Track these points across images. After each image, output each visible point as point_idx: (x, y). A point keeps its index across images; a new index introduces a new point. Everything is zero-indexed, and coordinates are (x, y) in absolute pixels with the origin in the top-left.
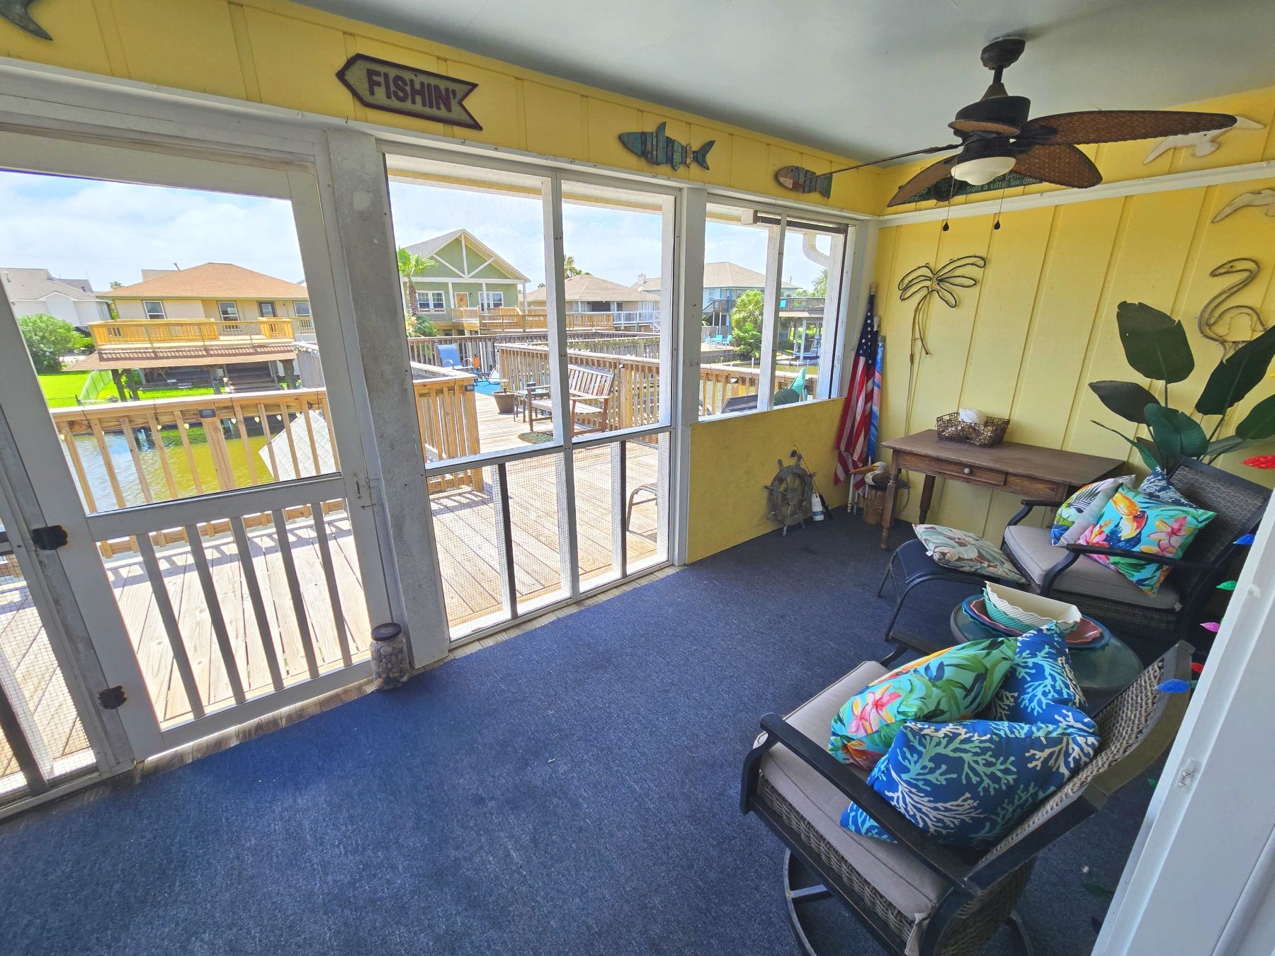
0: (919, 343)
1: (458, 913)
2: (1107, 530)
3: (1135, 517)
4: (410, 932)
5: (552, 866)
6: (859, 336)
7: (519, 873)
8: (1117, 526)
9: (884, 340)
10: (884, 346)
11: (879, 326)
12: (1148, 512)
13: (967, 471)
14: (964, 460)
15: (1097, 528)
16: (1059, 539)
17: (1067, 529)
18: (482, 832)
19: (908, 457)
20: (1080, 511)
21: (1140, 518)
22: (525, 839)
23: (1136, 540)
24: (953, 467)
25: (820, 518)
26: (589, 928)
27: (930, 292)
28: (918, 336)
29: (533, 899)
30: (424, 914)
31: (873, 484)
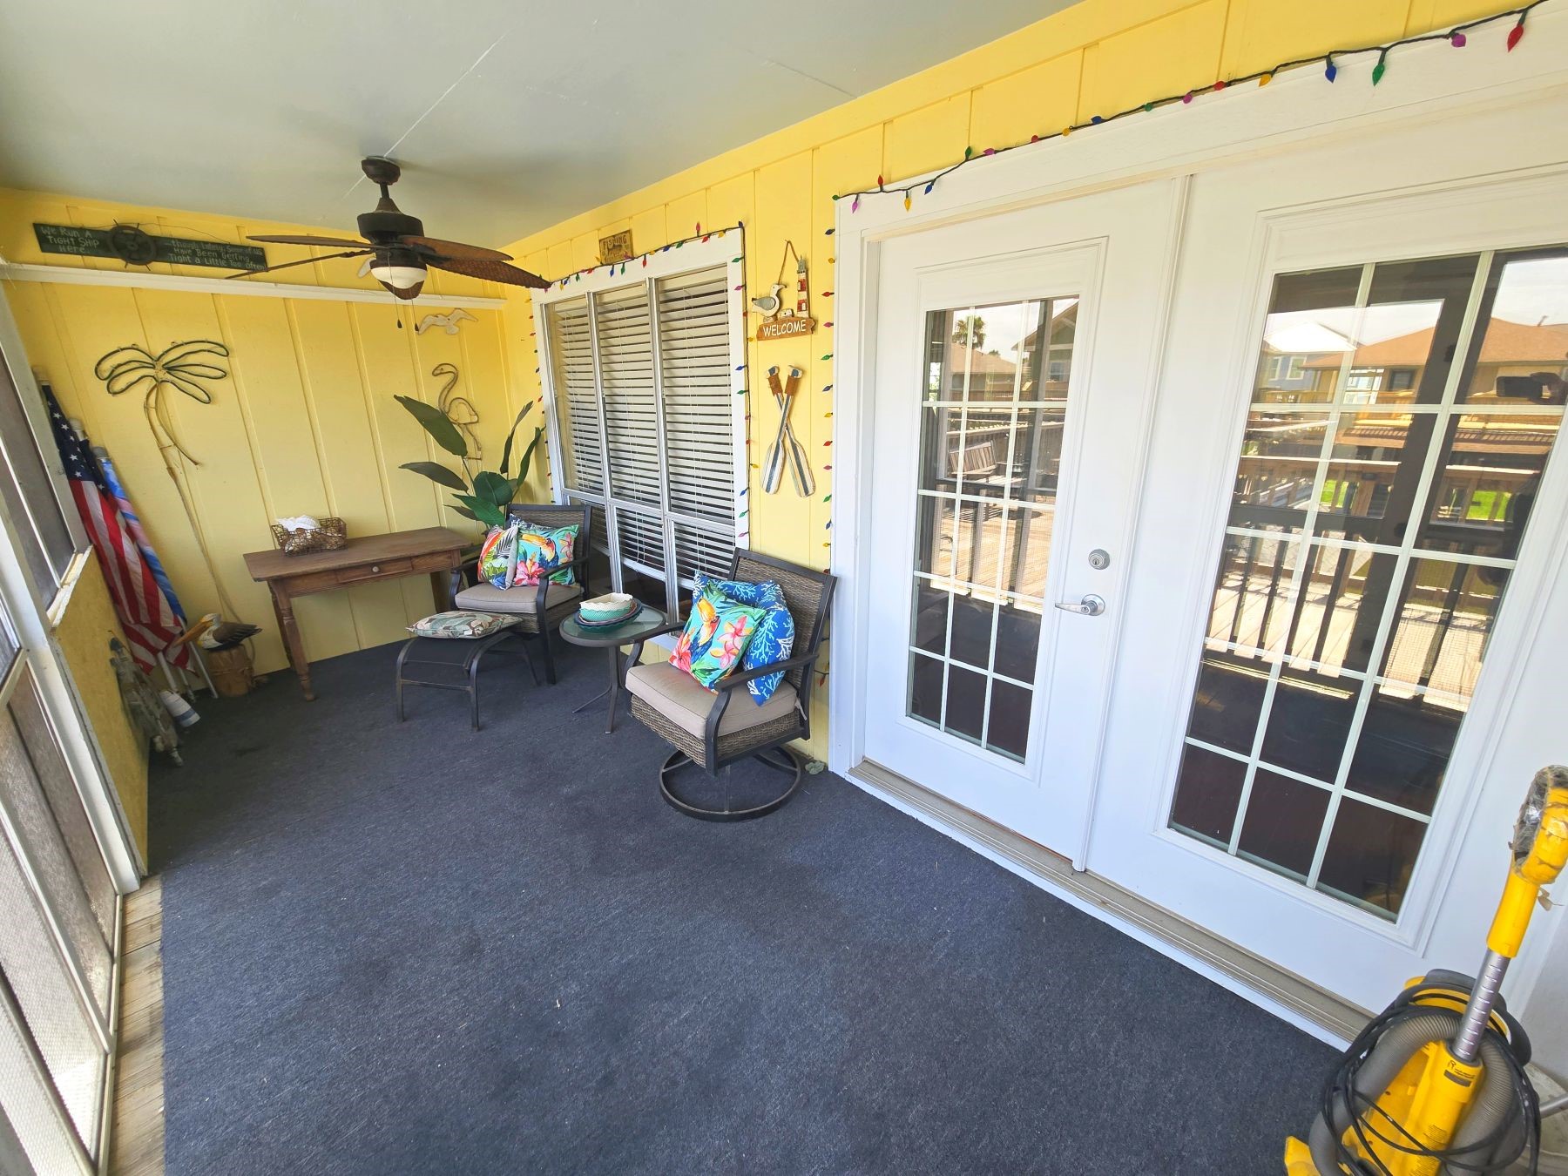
0: (173, 452)
1: (748, 1051)
2: (537, 560)
3: (547, 544)
4: (771, 1097)
5: (699, 973)
6: (56, 451)
7: (706, 1002)
8: (541, 554)
9: (105, 452)
10: (109, 461)
11: (84, 433)
12: (552, 538)
13: (375, 569)
14: (369, 559)
15: (528, 561)
16: (504, 584)
17: (505, 575)
18: (655, 1060)
19: (299, 582)
20: (506, 557)
21: (550, 543)
22: (666, 1007)
23: (556, 558)
24: (358, 572)
25: (195, 718)
26: (752, 934)
27: (160, 383)
28: (166, 441)
29: (730, 984)
30: (752, 1089)
31: (218, 644)
